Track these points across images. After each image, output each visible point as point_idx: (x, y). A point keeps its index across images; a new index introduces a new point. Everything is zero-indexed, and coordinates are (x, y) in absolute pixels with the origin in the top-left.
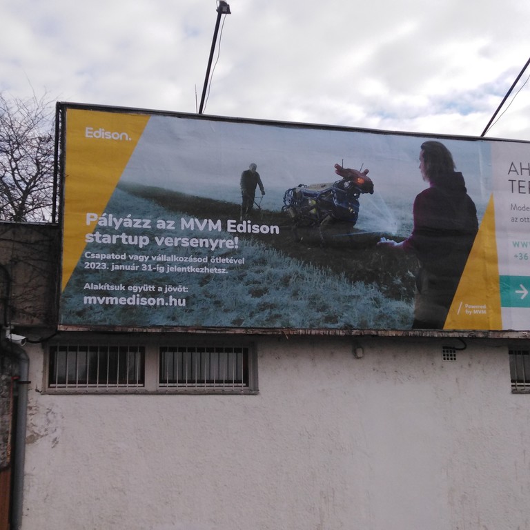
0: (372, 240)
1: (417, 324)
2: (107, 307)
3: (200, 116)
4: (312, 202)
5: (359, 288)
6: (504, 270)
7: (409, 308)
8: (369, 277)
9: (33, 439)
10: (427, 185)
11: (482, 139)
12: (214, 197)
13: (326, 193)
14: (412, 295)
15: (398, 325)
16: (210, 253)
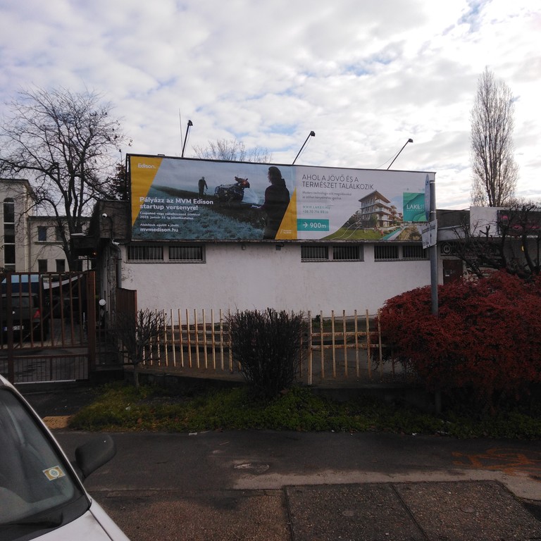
0: (249, 206)
1: (265, 237)
2: (149, 232)
3: (182, 158)
4: (226, 192)
5: (243, 224)
6: (299, 217)
7: (262, 232)
8: (247, 220)
9: (124, 279)
10: (271, 184)
11: (293, 165)
12: (188, 190)
13: (231, 188)
14: (263, 227)
15: (258, 238)
16: (187, 212)
